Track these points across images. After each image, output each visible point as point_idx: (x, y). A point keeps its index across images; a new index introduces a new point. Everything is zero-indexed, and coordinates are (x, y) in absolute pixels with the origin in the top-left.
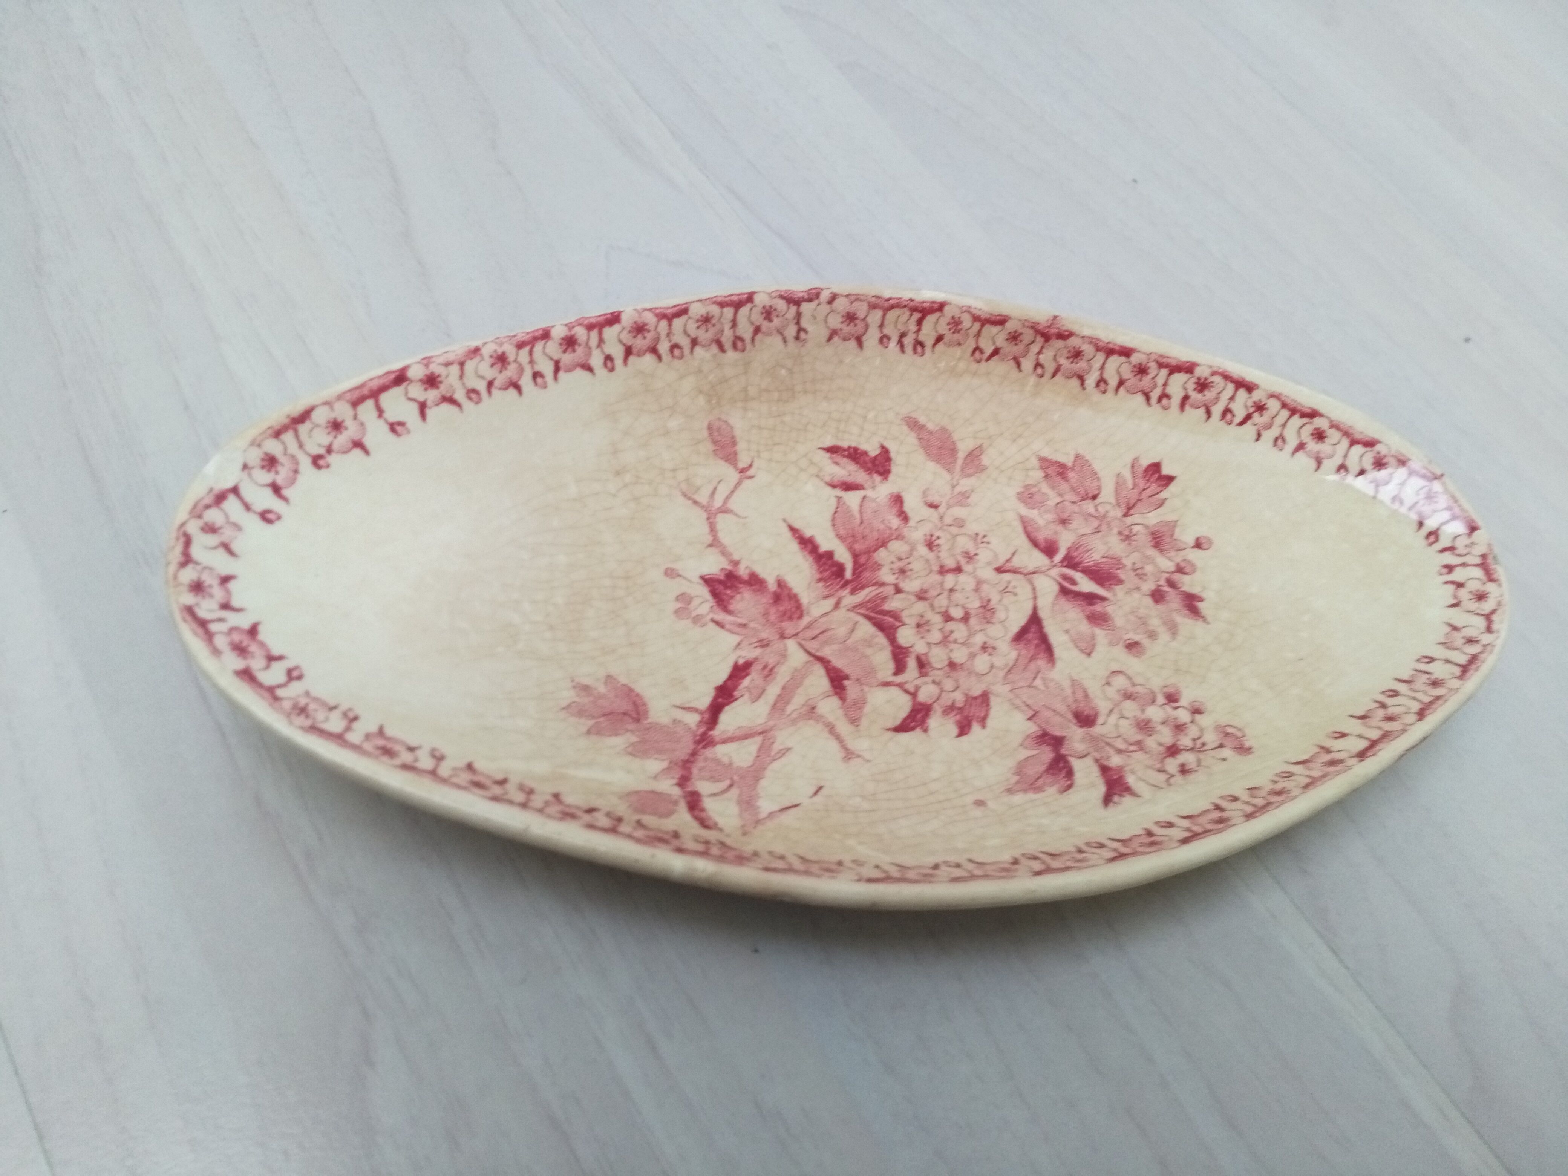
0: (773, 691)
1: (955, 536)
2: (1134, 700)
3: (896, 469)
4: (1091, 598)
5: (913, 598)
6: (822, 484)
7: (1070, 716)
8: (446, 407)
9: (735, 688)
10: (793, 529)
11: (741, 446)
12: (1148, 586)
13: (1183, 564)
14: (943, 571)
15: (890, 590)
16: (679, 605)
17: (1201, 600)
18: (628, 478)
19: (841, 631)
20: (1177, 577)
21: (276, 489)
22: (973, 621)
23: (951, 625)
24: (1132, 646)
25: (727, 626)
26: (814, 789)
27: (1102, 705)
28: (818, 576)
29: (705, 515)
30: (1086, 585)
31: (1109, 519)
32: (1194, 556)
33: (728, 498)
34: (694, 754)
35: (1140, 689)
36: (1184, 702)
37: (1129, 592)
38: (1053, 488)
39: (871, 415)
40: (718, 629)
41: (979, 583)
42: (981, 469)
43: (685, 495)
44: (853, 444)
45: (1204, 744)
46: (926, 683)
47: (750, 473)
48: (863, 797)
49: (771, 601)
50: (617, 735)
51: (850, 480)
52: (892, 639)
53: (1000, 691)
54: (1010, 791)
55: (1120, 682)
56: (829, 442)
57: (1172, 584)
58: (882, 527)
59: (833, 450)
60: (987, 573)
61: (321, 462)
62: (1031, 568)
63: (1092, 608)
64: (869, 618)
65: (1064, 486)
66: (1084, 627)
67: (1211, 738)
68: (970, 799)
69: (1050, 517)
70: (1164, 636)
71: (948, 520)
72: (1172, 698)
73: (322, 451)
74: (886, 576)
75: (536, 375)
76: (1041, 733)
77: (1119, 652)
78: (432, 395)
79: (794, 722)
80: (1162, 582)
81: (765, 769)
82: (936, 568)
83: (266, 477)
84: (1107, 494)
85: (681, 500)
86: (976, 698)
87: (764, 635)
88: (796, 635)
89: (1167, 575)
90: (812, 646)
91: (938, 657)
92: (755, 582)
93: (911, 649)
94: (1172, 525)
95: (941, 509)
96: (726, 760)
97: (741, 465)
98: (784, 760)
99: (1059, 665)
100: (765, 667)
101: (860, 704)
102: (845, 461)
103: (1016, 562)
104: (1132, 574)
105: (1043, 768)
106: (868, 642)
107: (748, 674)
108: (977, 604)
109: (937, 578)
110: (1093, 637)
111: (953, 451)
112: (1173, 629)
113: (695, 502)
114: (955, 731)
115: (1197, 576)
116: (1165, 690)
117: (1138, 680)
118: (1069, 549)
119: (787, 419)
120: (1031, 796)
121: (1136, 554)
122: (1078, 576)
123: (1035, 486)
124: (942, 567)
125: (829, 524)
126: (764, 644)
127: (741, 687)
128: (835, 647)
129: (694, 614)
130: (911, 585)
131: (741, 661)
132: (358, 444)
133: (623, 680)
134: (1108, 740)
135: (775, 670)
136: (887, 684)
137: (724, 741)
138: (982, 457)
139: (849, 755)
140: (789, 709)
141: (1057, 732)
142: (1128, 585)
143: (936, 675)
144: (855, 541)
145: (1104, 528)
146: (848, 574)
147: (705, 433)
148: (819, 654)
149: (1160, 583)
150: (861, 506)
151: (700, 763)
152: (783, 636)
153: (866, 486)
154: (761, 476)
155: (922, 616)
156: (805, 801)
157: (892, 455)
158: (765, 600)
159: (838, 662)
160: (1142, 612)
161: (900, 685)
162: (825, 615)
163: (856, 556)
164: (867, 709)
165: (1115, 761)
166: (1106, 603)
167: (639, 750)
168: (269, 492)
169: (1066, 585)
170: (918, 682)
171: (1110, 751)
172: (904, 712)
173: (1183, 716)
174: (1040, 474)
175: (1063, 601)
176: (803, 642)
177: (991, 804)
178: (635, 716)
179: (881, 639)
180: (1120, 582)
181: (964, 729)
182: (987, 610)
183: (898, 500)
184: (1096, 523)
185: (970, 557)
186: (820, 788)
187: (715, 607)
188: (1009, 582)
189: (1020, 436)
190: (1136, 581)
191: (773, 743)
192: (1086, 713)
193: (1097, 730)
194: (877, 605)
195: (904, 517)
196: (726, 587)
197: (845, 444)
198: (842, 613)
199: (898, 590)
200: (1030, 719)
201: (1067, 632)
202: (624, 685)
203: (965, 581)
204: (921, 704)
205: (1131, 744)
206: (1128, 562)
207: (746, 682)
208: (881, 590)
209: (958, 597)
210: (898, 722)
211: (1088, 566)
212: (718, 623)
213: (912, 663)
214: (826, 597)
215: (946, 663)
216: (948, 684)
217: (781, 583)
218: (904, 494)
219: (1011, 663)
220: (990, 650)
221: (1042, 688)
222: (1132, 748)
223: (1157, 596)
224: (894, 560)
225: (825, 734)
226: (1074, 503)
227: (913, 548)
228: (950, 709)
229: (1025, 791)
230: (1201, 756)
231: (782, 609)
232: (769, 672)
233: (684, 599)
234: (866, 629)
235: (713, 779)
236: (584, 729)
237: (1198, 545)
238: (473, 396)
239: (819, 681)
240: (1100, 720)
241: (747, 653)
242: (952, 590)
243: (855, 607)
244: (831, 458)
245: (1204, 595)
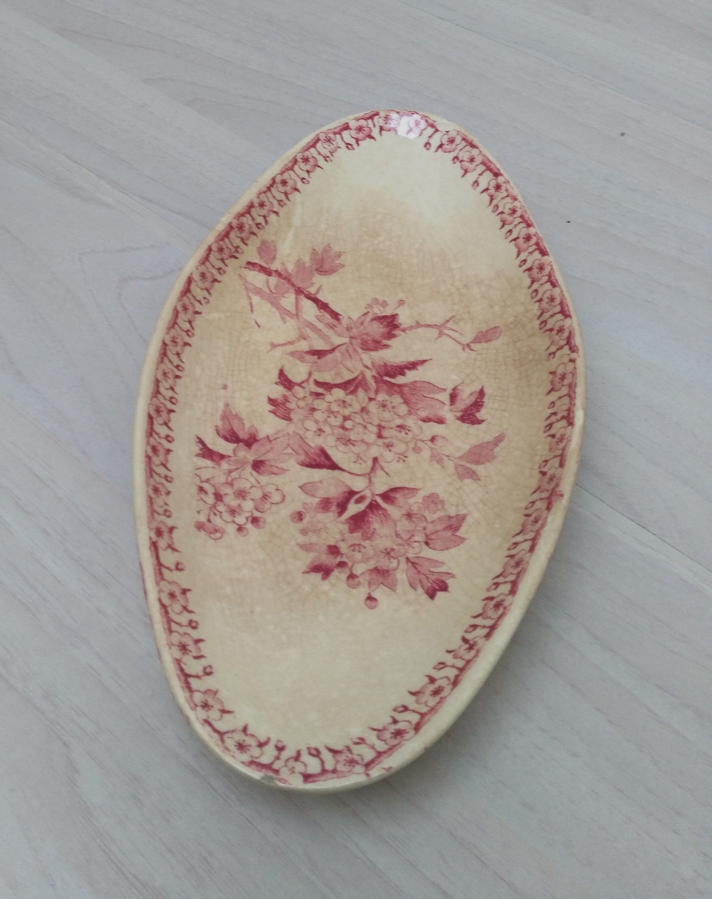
0: (320, 326)
1: (406, 443)
2: (261, 498)
3: (465, 427)
4: (342, 507)
5: (364, 405)
6: (457, 384)
7: (263, 458)
8: (488, 199)
9: (326, 311)
10: (423, 362)
11: (485, 345)
12: (343, 547)
13: (356, 580)
14: (380, 427)
15: (372, 396)
16: (381, 301)
17: (324, 578)
18: (463, 291)
19: (349, 364)
20: (347, 572)
21: (441, 146)
22: (341, 431)
23: (340, 419)
24: (299, 516)
25: (363, 317)
26: (259, 323)
27: (264, 479)
28: (389, 364)
29: (439, 324)
30: (353, 509)
31: (407, 547)
32: (362, 592)
33: (450, 337)
34: (293, 285)
35: (267, 506)
36: (249, 526)
37: (341, 532)
38: (440, 519)
39: (506, 414)
40: (363, 313)
41: (368, 444)
42: (461, 477)
43: (453, 317)
44: (485, 404)
45: (215, 514)
46: (305, 393)
47: (467, 349)
48: (248, 341)
49: (375, 339)
50: (311, 260)
51: (459, 399)
52: (337, 386)
53: (291, 429)
54: (227, 405)
55: (276, 497)
56: (487, 391)
57: (342, 565)
58: (419, 406)
59: (481, 393)
60: (374, 451)
61: (456, 160)
62: (374, 480)
63: (335, 504)
64: (355, 379)
65: (440, 527)
66: (322, 493)
67: (217, 521)
68: (229, 384)
69: (415, 509)
70: (301, 539)
71: (420, 444)
72: (255, 520)
73: (460, 159)
74: (382, 397)
75: (510, 231)
76: (257, 438)
77: (298, 507)
78: (492, 191)
79: (299, 329)
80: (344, 559)
81: (277, 309)
82: (383, 424)
83: (445, 141)
84: (427, 553)
85: (450, 315)
86: (289, 414)
87: (354, 330)
88: (351, 344)
89: (350, 564)
90: (343, 349)
91: (320, 404)
92: (390, 336)
93: (329, 393)
94: (392, 587)
95: (429, 443)
96: (286, 295)
97: (472, 345)
98: (280, 319)
99: (299, 467)
100: (335, 326)
101: (302, 359)
102: (473, 399)
103: (380, 472)
104: (357, 542)
105: (235, 428)
106: (338, 374)
107: (332, 318)
108: (352, 437)
109: (377, 422)
110: (313, 496)
111: (478, 462)
112: (306, 547)
113: (448, 321)
114: (273, 397)
115: (344, 586)
116: (262, 520)
117: (274, 508)
118: (384, 510)
119: (503, 367)
120: (220, 413)
121: (372, 553)
122: (362, 507)
123: (443, 507)
124: (384, 428)
125: (425, 379)
126: (349, 329)
127: (325, 313)
128: (339, 359)
129: (374, 306)
130: (373, 407)
131: (340, 317)
132: (466, 171)
133: (340, 270)
134: (239, 471)
135: (332, 330)
136: (310, 374)
137: (297, 299)
138: (470, 480)
139: (274, 346)
140: (308, 329)
141: (255, 447)
142: (348, 535)
143: (310, 399)
144: (410, 389)
145: (400, 541)
146: (387, 378)
147: (493, 326)
148: (337, 350)
149: (344, 557)
150: (437, 400)
151: (287, 285)
152: (351, 338)
153: (453, 407)
154: (464, 355)
155: (350, 405)
156: (253, 316)
157: (476, 426)
158: (377, 337)
159: (329, 357)
160: (324, 535)
161: (307, 381)
162: (361, 360)
163: (400, 386)
164: (298, 362)
165: (225, 465)
166: (336, 515)
167: (299, 264)
168: (439, 143)
169: (356, 497)
170: (307, 390)
171: (233, 467)
172: (290, 376)
173: (241, 520)
174: (452, 512)
175: (344, 489)
176: (346, 345)
177: (222, 391)
178: (320, 270)
179: (338, 381)
180: (351, 531)
181: (272, 401)
182: (348, 442)
183: (440, 421)
184: (405, 536)
185: (389, 446)
186: (259, 326)
187: (376, 315)
188: (365, 462)
189: (485, 504)
190: (351, 542)
191: (290, 317)
192: (262, 468)
193: (249, 469)
194: (362, 386)
195: (427, 420)
196: (388, 323)
197: (485, 400)
198: (361, 368)
199: (371, 399)
200: (268, 437)
201: (321, 482)
202: (337, 270)
203: (371, 438)
204: (293, 386)
205: (233, 480)
206: (367, 543)
207: (328, 316)
208: (373, 391)
209: (360, 429)
210: (286, 373)
211: (368, 517)
212: (365, 314)
213: (320, 390)
214: (373, 363)
215: (316, 407)
216: (301, 404)
217: (386, 346)
218: (444, 425)
219: (306, 440)
220: (318, 433)
221: (286, 451)
222: (230, 479)
223: (334, 550)
224: (393, 404)
225: (289, 340)
226: (425, 529)
227: (400, 417)
228: (286, 399)
229: (224, 412)
230: (208, 506)
231: (370, 342)
232: (332, 327)
233: (384, 304)
234: (348, 376)
235: (276, 287)
236: (316, 248)
237: (370, 598)
238: (496, 208)
239: (320, 345)
240: (254, 473)
241: (345, 322)
242: (365, 427)
243: (363, 374)
244: (476, 392)
245: (326, 581)
